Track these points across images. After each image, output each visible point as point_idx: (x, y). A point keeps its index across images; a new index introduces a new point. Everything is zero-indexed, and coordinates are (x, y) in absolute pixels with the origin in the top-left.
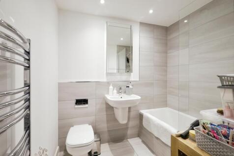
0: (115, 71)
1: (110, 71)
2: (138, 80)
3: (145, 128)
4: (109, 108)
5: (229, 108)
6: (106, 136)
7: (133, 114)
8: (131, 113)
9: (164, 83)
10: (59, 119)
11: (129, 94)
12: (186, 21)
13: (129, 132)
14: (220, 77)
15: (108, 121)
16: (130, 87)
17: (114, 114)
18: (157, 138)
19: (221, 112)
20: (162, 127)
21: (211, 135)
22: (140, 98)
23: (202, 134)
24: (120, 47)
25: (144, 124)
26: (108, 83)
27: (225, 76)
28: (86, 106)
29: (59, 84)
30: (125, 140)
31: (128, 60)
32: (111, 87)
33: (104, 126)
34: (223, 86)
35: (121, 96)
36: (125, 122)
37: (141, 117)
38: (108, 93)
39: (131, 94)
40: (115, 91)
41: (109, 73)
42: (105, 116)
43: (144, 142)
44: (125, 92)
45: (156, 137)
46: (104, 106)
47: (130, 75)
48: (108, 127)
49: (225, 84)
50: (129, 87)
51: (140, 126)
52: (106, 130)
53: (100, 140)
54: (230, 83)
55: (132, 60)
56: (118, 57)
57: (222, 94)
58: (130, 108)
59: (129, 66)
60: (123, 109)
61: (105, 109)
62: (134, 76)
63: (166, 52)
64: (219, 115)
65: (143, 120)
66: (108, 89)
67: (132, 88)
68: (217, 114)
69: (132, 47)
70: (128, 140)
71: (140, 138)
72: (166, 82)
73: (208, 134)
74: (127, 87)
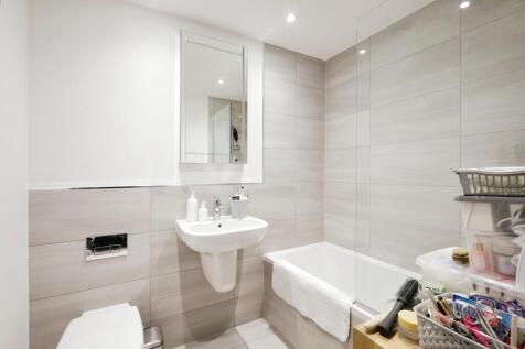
0: (205, 159)
1: (191, 159)
2: (261, 181)
3: (277, 296)
4: (188, 256)
5: (482, 249)
6: (179, 328)
7: (248, 262)
8: (244, 260)
9: (319, 187)
10: (33, 300)
11: (240, 216)
12: (363, 52)
13: (240, 309)
14: (461, 175)
15: (185, 288)
16: (243, 198)
17: (201, 268)
18: (307, 320)
19: (462, 259)
20: (318, 293)
21: (463, 331)
22: (264, 224)
23: (440, 328)
24: (216, 102)
25: (274, 286)
26: (186, 191)
27: (472, 173)
28: (123, 252)
29: (32, 195)
30: (229, 331)
31: (235, 134)
32: (193, 200)
33: (172, 303)
34: (468, 197)
35: (219, 222)
36: (228, 287)
37: (268, 268)
38: (184, 216)
39: (245, 216)
40: (204, 210)
41: (186, 164)
42: (177, 275)
43: (274, 329)
44: (229, 212)
45: (303, 317)
46: (175, 250)
47: (241, 170)
48: (185, 304)
49: (472, 191)
50: (238, 198)
51: (265, 293)
52: (181, 311)
53: (162, 343)
54: (485, 190)
55: (246, 134)
56: (212, 126)
57: (465, 216)
58: (240, 252)
59: (239, 149)
60: (225, 255)
61: (176, 259)
62: (252, 172)
63: (321, 118)
64: (460, 267)
65: (274, 277)
66: (185, 205)
67: (247, 201)
68: (455, 264)
69: (246, 104)
70: (237, 328)
71: (266, 320)
72: (321, 184)
73: (454, 326)
74: (234, 198)
